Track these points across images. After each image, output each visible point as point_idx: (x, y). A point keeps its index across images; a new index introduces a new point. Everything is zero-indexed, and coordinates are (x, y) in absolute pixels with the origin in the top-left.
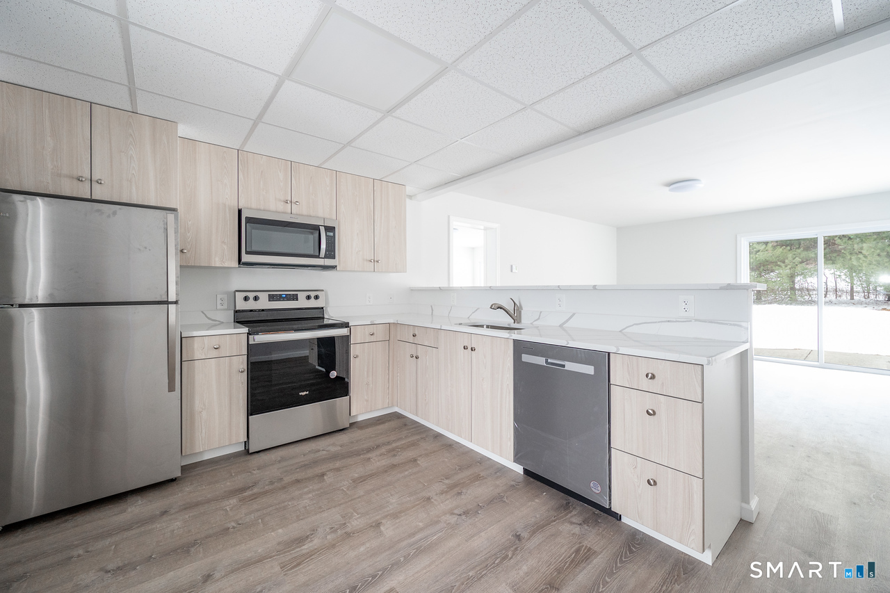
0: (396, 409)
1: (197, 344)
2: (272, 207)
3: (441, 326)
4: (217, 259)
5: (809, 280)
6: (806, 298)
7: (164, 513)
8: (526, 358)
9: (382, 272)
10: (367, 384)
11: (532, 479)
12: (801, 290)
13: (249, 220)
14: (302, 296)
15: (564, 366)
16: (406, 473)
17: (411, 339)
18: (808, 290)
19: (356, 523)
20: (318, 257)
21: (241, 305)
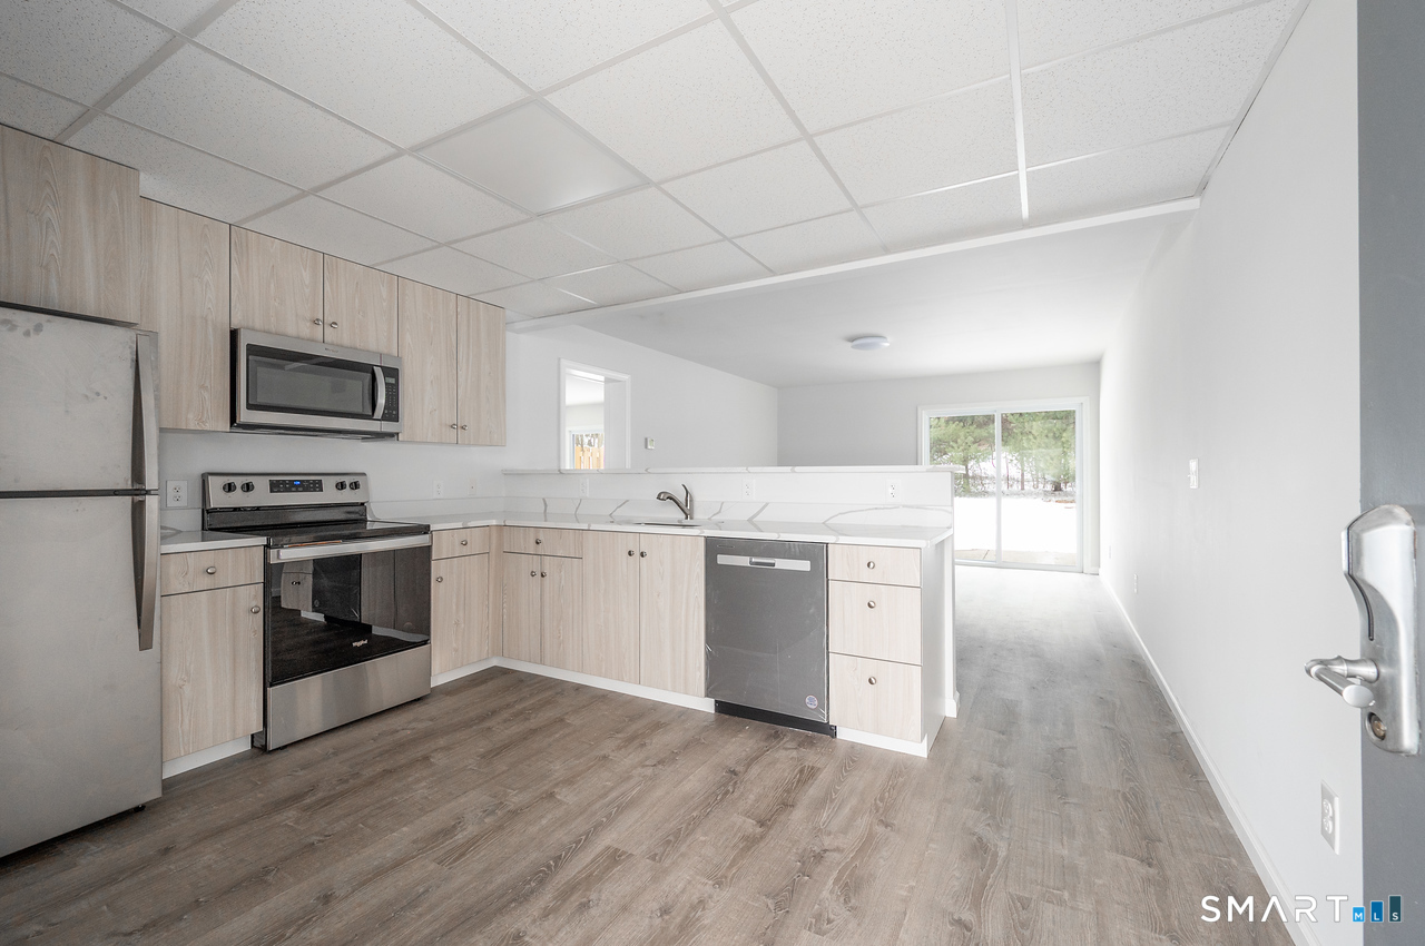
0: (495, 662)
1: (174, 567)
2: (291, 330)
3: (589, 526)
4: (191, 416)
5: (982, 464)
6: (980, 487)
7: (166, 851)
8: (722, 559)
9: (469, 445)
10: (457, 624)
11: (727, 716)
12: (974, 478)
13: (253, 350)
14: (329, 483)
15: (773, 565)
16: (557, 736)
17: (532, 548)
18: (981, 478)
19: (516, 799)
20: (370, 417)
21: (218, 499)
